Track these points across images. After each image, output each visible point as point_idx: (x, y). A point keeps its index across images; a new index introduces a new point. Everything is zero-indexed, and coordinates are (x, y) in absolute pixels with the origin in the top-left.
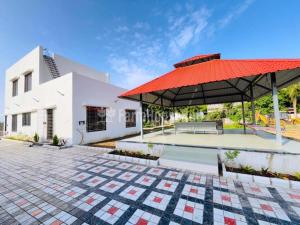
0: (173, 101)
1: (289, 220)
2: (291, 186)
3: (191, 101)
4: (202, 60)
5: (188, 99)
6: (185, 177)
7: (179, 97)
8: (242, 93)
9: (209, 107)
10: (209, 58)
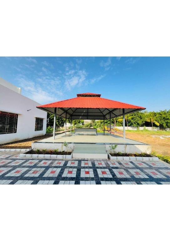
0: (71, 115)
1: (148, 178)
2: (136, 159)
3: (81, 117)
4: (90, 96)
5: (80, 116)
6: (93, 164)
7: (74, 114)
8: (104, 116)
9: (85, 121)
10: (94, 96)
